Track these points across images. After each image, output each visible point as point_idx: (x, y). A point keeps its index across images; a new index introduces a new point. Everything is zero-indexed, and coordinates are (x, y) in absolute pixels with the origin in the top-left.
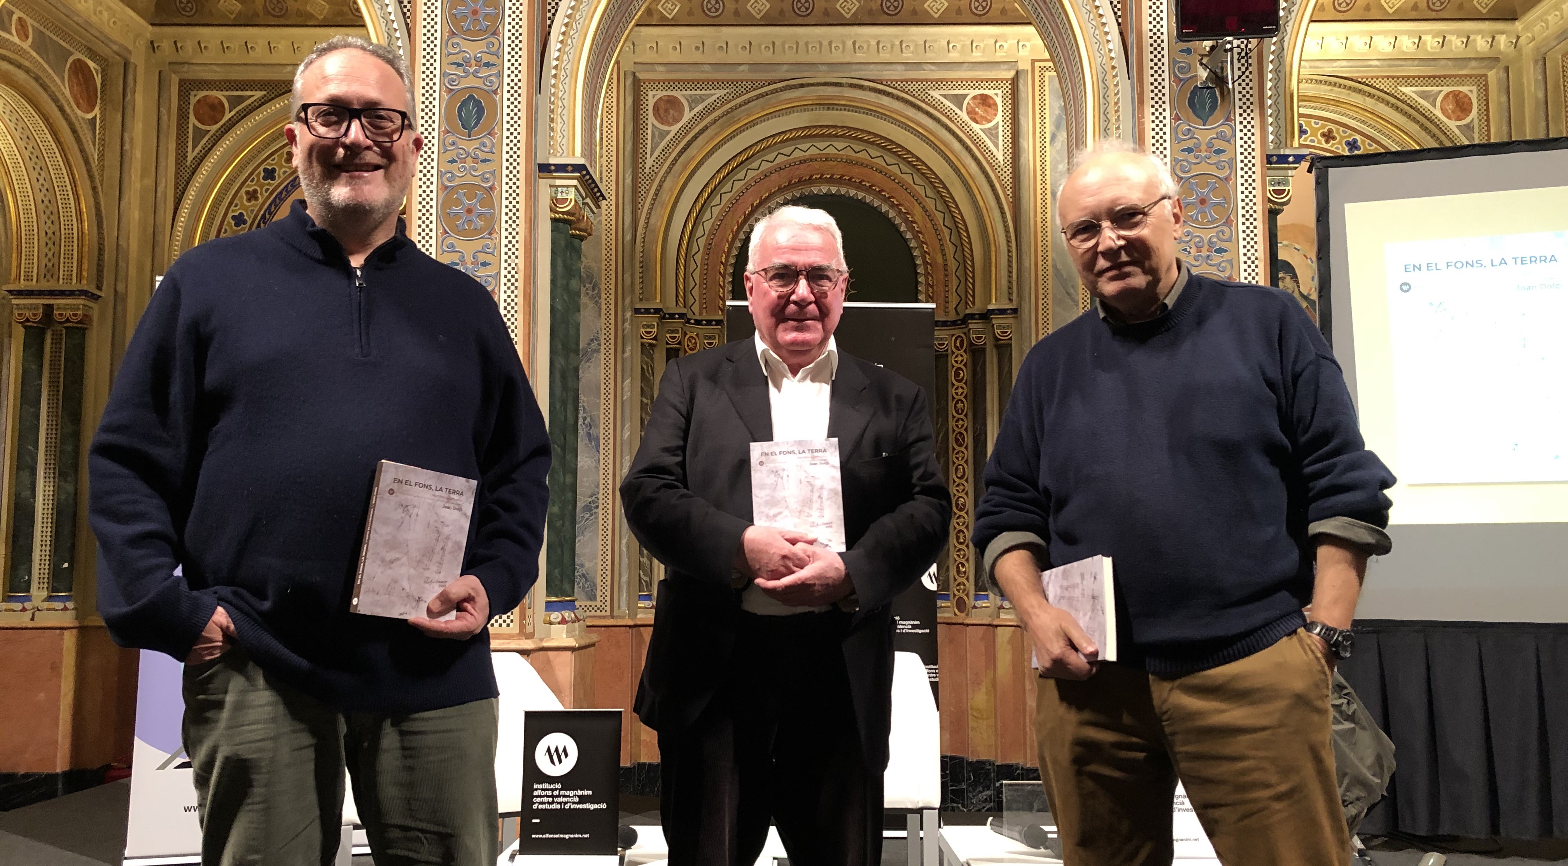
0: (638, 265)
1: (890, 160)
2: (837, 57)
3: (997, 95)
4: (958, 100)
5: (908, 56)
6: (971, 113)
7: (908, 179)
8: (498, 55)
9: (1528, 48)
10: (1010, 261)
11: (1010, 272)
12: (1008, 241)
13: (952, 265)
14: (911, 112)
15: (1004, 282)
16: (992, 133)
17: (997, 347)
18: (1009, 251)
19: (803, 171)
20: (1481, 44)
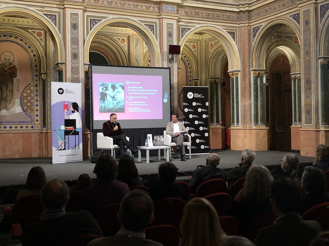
1: (106, 47)
3: (126, 39)
4: (119, 39)
5: (111, 31)
6: (121, 42)
7: (109, 51)
8: (79, 48)
9: (204, 39)
14: (111, 41)
16: (125, 46)
20: (197, 38)
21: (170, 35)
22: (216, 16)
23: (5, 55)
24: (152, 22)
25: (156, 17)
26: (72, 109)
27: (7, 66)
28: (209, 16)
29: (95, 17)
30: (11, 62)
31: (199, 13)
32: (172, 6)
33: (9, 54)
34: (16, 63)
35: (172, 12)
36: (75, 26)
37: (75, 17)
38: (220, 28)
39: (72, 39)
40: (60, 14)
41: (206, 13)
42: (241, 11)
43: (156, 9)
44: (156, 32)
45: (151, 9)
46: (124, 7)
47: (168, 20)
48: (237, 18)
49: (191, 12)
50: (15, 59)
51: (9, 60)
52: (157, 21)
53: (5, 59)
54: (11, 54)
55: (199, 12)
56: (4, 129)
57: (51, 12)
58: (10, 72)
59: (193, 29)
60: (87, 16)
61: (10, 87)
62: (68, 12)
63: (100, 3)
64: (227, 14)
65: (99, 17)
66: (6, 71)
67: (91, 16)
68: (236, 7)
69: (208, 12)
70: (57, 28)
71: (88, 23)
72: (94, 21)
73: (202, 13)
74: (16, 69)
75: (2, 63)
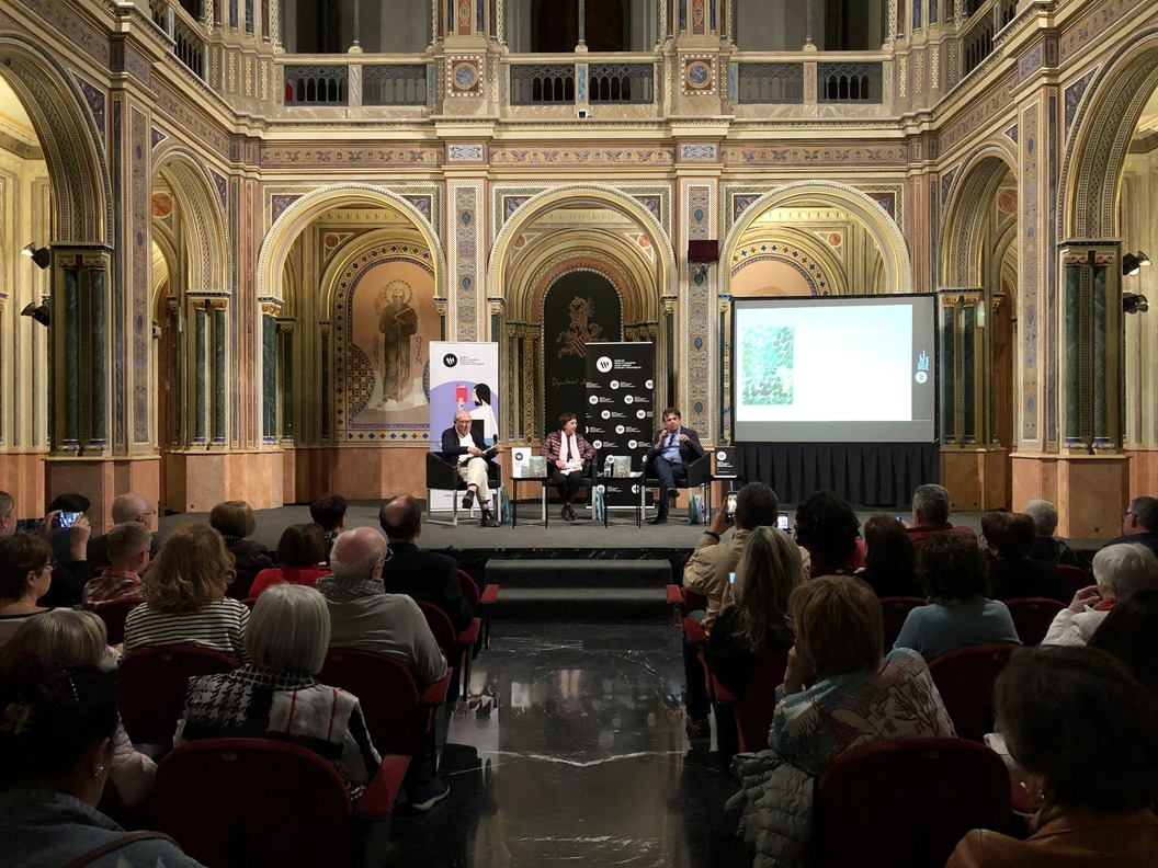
2: (586, 221)
4: (636, 237)
6: (640, 242)
7: (617, 267)
8: (475, 264)
13: (634, 302)
14: (617, 242)
15: (653, 312)
19: (573, 263)
20: (843, 216)
21: (699, 216)
22: (836, 155)
23: (394, 288)
24: (656, 190)
25: (664, 176)
26: (475, 398)
27: (397, 310)
28: (816, 157)
29: (517, 191)
30: (405, 302)
31: (786, 155)
32: (704, 146)
35: (704, 159)
36: (466, 217)
37: (466, 196)
38: (847, 186)
39: (460, 244)
40: (438, 193)
41: (806, 152)
42: (909, 137)
43: (667, 156)
44: (664, 212)
45: (654, 157)
46: (585, 162)
47: (694, 179)
48: (901, 156)
49: (763, 153)
51: (402, 297)
52: (669, 186)
53: (393, 296)
55: (785, 152)
56: (391, 439)
57: (420, 190)
58: (404, 323)
59: (765, 195)
60: (499, 192)
61: (403, 354)
62: (453, 186)
63: (527, 160)
64: (869, 148)
65: (525, 191)
66: (395, 321)
67: (508, 191)
68: (897, 127)
69: (811, 150)
70: (431, 227)
71: (500, 206)
72: (511, 202)
73: (795, 153)
74: (415, 316)
75: (387, 304)
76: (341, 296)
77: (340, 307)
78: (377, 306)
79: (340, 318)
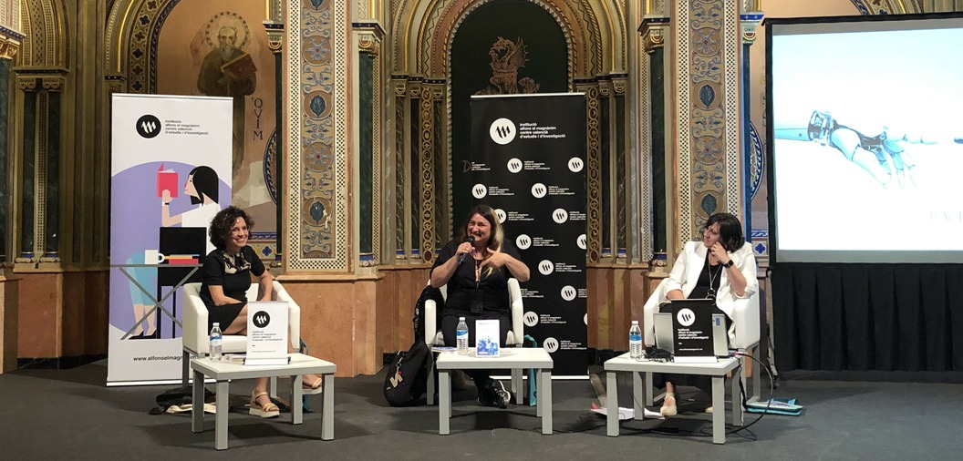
0: (394, 48)
10: (623, 45)
11: (623, 51)
12: (622, 32)
13: (589, 44)
15: (620, 57)
17: (615, 97)
18: (623, 38)
23: (221, 25)
26: (192, 191)
27: (224, 59)
30: (237, 45)
33: (233, 22)
34: (252, 49)
50: (251, 35)
51: (233, 39)
53: (219, 37)
54: (237, 20)
58: (235, 77)
66: (221, 75)
74: (254, 67)
75: (209, 49)
76: (140, 37)
77: (138, 53)
78: (195, 52)
79: (138, 70)
